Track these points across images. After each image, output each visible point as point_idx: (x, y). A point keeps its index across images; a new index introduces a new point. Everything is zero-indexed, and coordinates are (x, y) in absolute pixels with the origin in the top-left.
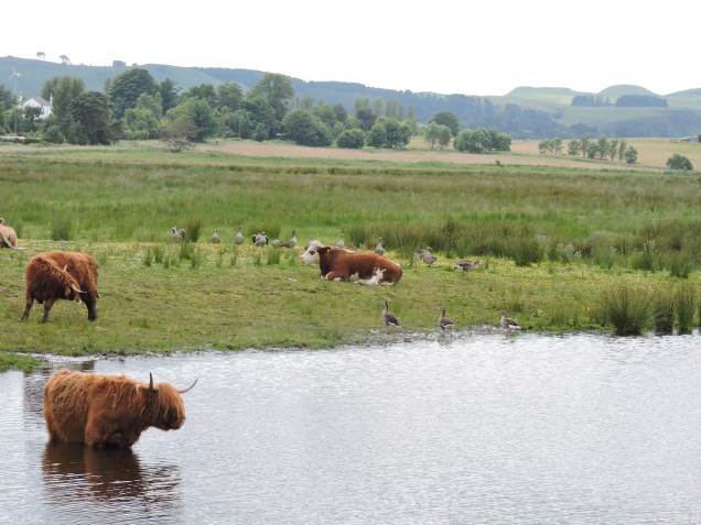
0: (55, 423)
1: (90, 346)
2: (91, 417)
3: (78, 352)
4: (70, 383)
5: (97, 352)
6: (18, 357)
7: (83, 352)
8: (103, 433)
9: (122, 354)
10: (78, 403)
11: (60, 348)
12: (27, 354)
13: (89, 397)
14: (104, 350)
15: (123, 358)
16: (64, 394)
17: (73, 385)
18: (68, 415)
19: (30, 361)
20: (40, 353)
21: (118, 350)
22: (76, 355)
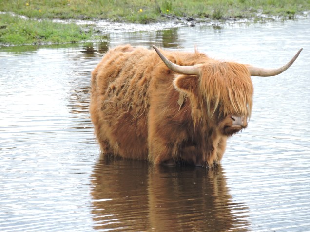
0: (105, 127)
1: (168, 7)
2: (152, 119)
3: (148, 16)
4: (128, 64)
5: (176, 16)
6: (55, 26)
7: (156, 17)
8: (170, 145)
9: (218, 17)
10: (135, 98)
11: (120, 11)
12: (70, 21)
13: (151, 87)
14: (190, 13)
15: (218, 23)
16: (117, 82)
17: (131, 67)
18: (121, 113)
19: (72, 32)
20: (88, 19)
21: (211, 12)
22: (145, 22)
